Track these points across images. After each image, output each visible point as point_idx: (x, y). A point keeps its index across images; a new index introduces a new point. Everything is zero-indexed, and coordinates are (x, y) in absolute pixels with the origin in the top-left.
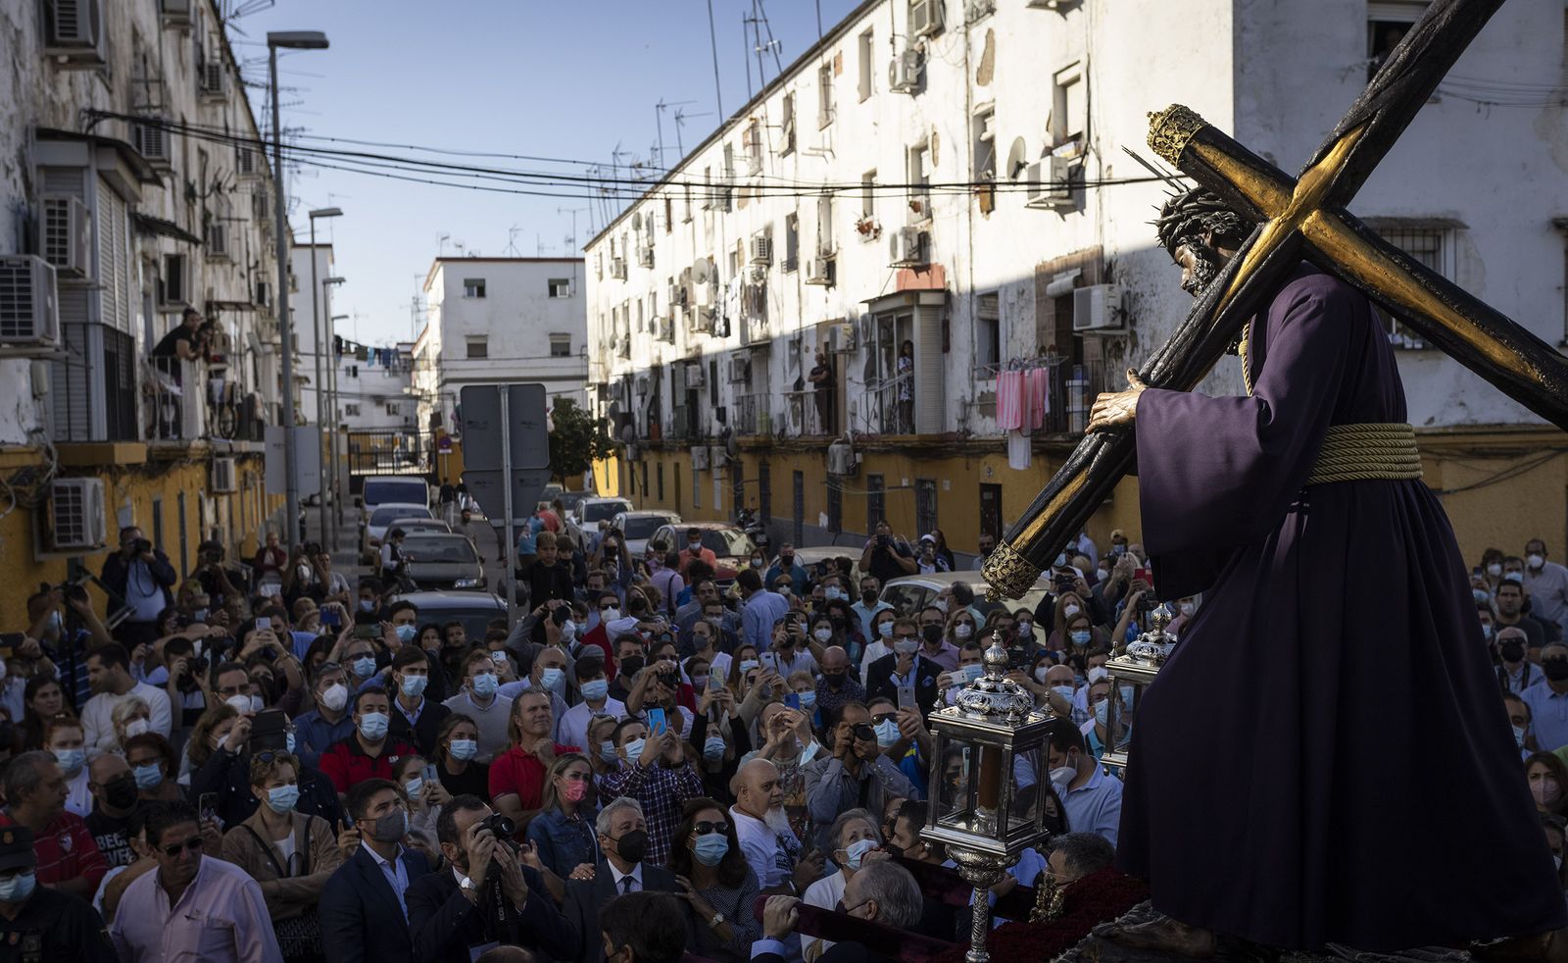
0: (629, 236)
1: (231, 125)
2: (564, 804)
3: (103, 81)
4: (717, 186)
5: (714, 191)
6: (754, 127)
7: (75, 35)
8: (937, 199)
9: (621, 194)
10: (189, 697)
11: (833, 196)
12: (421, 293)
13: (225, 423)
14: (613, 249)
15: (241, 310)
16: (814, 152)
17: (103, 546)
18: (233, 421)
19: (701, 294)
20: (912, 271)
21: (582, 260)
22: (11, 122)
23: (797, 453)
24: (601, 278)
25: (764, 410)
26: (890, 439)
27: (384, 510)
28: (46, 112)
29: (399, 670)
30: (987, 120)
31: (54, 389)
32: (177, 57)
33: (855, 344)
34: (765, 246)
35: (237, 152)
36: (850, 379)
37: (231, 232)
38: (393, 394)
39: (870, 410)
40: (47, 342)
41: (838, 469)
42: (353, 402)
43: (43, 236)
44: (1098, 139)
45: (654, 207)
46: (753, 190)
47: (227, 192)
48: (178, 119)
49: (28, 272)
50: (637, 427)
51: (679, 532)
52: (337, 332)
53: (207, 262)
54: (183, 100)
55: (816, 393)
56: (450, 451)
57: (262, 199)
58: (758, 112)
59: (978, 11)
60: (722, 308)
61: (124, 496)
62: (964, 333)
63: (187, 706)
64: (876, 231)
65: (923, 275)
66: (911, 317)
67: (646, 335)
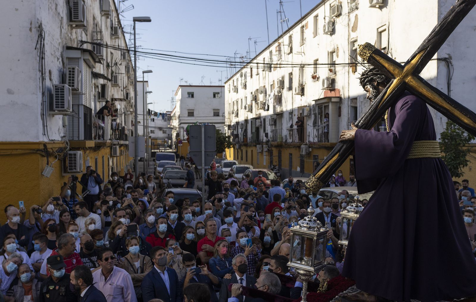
0: (239, 79)
1: (120, 45)
2: (220, 255)
3: (85, 32)
4: (267, 64)
5: (266, 65)
6: (279, 45)
7: (78, 18)
8: (338, 68)
9: (237, 66)
10: (107, 218)
11: (304, 67)
12: (174, 96)
13: (116, 135)
14: (233, 83)
15: (122, 101)
16: (298, 53)
17: (82, 171)
18: (118, 135)
19: (261, 97)
20: (329, 91)
21: (224, 86)
22: (59, 44)
23: (290, 148)
24: (230, 92)
25: (280, 134)
26: (321, 144)
27: (162, 162)
28: (69, 41)
29: (169, 212)
30: (355, 43)
31: (69, 124)
32: (105, 25)
33: (310, 114)
34: (282, 83)
35: (121, 53)
36: (308, 125)
37: (119, 77)
38: (165, 127)
39: (315, 135)
40: (68, 110)
41: (304, 153)
42: (152, 129)
43: (68, 78)
44: (391, 49)
45: (247, 70)
46: (278, 65)
47: (119, 65)
48: (105, 43)
49: (63, 89)
50: (240, 139)
51: (253, 172)
52: (149, 108)
53: (112, 86)
54: (107, 38)
55: (297, 129)
56: (182, 145)
57: (128, 67)
58: (281, 41)
59: (353, 9)
60: (267, 102)
61: (87, 157)
62: (346, 111)
63: (107, 221)
64: (318, 78)
65: (333, 92)
66: (328, 106)
67: (243, 110)
